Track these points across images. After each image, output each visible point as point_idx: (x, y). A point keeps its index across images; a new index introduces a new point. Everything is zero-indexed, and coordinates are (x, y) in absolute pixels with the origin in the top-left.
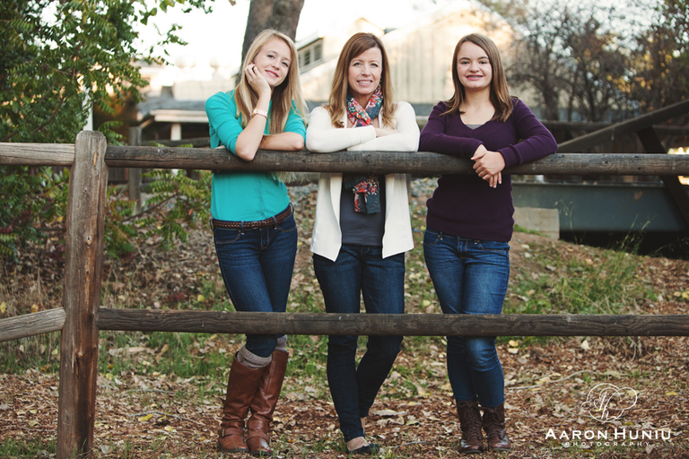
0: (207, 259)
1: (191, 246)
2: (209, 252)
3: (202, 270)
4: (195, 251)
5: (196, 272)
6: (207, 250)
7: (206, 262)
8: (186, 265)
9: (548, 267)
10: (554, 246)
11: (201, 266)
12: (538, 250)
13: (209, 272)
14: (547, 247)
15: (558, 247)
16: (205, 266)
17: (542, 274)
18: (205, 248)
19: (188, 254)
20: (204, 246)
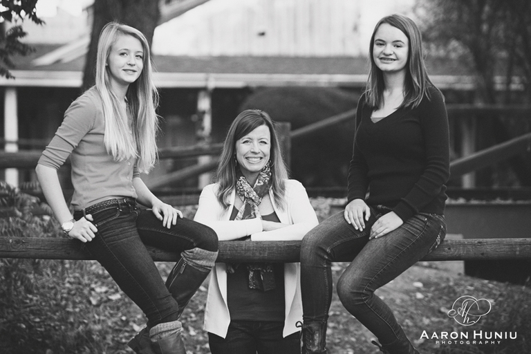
0: (57, 305)
1: (37, 289)
2: (59, 297)
3: (51, 319)
4: (42, 295)
5: (43, 322)
6: (56, 294)
7: (55, 308)
8: (32, 312)
9: (443, 309)
10: (451, 284)
11: (49, 313)
12: (432, 289)
13: (59, 320)
14: (443, 285)
15: (456, 284)
16: (54, 313)
17: (434, 319)
18: (53, 291)
19: (35, 298)
20: (52, 288)
